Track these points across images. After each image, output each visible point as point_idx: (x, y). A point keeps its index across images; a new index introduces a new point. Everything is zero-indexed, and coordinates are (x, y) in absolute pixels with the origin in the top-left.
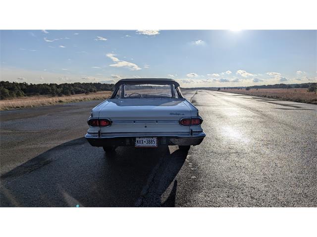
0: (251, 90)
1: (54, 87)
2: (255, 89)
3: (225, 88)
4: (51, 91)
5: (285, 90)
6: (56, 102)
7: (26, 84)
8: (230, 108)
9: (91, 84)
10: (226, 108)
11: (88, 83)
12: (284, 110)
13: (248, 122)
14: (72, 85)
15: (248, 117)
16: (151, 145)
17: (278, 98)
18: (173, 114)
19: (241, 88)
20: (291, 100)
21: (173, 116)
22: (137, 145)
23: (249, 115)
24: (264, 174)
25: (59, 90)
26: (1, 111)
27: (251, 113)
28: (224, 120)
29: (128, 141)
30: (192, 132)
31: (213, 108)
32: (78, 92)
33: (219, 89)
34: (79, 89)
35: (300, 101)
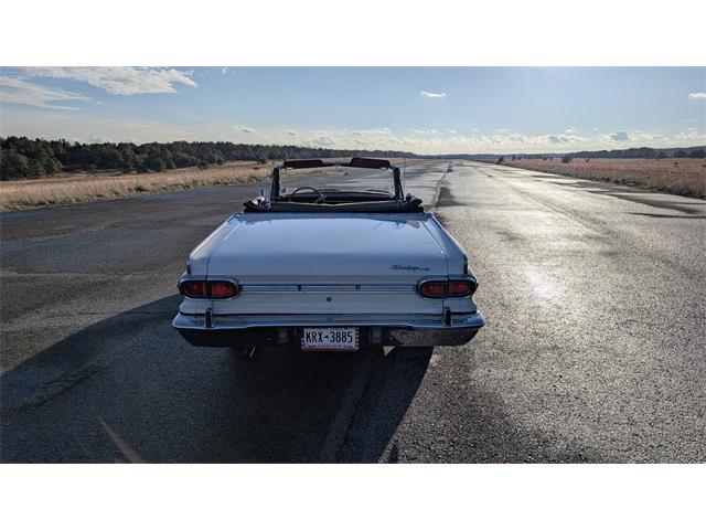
0: (575, 163)
1: (129, 151)
2: (583, 160)
3: (514, 157)
4: (121, 159)
5: (653, 164)
6: (130, 190)
7: (65, 145)
8: (529, 213)
9: (211, 144)
10: (519, 213)
11: (204, 144)
12: (656, 220)
13: (575, 253)
14: (169, 146)
15: (575, 238)
16: (342, 345)
17: (637, 185)
18: (401, 268)
19: (551, 157)
20: (670, 192)
21: (399, 272)
22: (307, 344)
23: (575, 233)
24: (631, 422)
25: (140, 158)
26: (4, 213)
27: (579, 228)
28: (517, 247)
29: (283, 335)
30: (448, 315)
31: (490, 213)
32: (182, 164)
33: (500, 160)
34: (185, 155)
35: (689, 194)
